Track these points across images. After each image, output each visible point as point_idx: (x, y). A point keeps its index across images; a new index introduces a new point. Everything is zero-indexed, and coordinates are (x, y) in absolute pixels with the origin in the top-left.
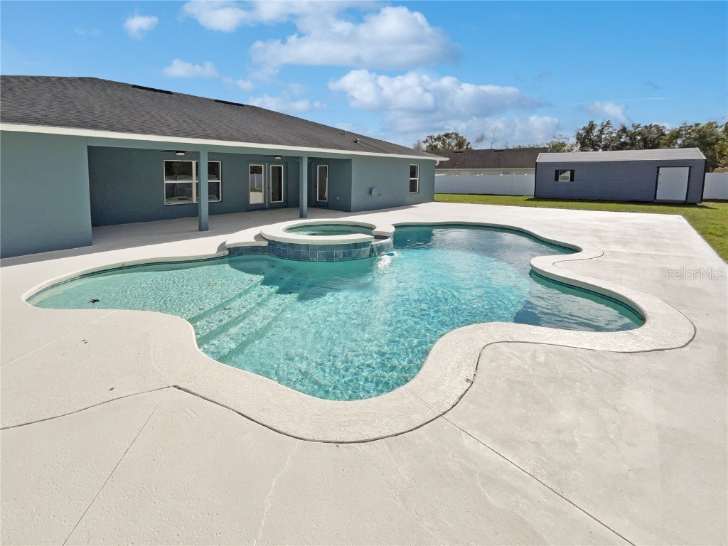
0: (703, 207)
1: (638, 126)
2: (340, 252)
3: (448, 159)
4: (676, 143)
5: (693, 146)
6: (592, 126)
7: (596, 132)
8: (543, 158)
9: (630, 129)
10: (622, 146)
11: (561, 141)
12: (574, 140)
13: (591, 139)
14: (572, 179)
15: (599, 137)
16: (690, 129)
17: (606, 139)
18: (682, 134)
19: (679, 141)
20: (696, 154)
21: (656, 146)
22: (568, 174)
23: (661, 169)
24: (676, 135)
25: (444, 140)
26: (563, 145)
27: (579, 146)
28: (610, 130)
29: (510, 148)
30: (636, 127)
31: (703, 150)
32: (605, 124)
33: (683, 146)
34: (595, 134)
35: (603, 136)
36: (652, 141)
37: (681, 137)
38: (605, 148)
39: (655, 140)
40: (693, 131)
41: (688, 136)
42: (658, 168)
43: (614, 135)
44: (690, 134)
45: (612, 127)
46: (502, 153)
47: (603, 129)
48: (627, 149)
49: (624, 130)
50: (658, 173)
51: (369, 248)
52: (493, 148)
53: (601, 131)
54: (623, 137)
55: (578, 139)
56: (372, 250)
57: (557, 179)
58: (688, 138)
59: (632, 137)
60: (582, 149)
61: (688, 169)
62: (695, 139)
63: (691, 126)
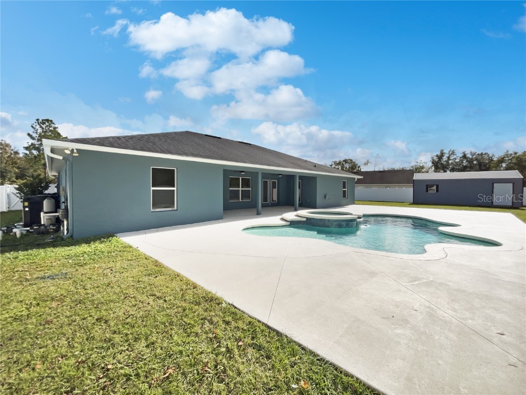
0: (523, 209)
1: (474, 154)
2: (344, 224)
3: (362, 177)
4: (502, 166)
5: (514, 169)
6: (442, 154)
7: (445, 158)
8: (417, 177)
9: (469, 156)
10: (464, 169)
11: (421, 165)
12: (430, 164)
13: (442, 163)
14: (437, 191)
15: (447, 162)
16: (510, 156)
17: (452, 163)
18: (506, 160)
19: (504, 165)
20: (516, 174)
21: (488, 169)
22: (435, 188)
23: (495, 184)
24: (501, 160)
25: (343, 164)
26: (422, 167)
27: (433, 168)
28: (455, 157)
29: (386, 170)
30: (473, 154)
31: (521, 172)
32: (451, 152)
33: (507, 169)
34: (444, 160)
35: (450, 162)
36: (485, 165)
37: (505, 162)
38: (453, 170)
39: (487, 164)
40: (513, 157)
41: (510, 161)
42: (493, 184)
43: (457, 160)
44: (511, 160)
45: (456, 154)
46: (384, 173)
47: (449, 156)
48: (468, 171)
49: (465, 156)
50: (493, 186)
51: (356, 222)
52: (376, 170)
53: (449, 158)
54: (464, 162)
55: (433, 163)
56: (357, 224)
57: (427, 191)
58: (510, 163)
59: (470, 161)
60: (435, 171)
61: (512, 184)
62: (515, 164)
63: (511, 154)
